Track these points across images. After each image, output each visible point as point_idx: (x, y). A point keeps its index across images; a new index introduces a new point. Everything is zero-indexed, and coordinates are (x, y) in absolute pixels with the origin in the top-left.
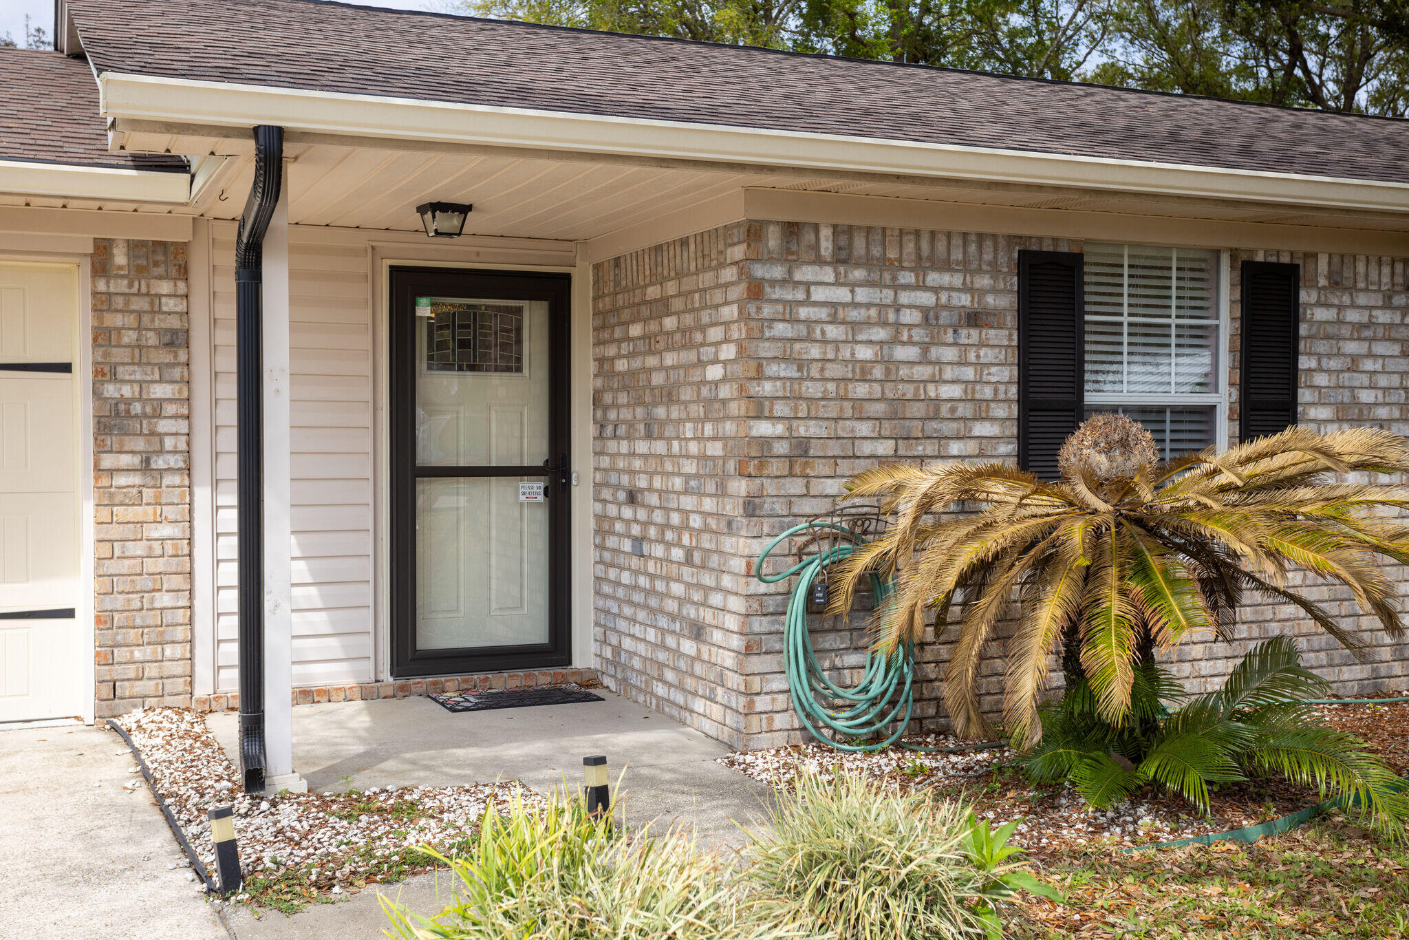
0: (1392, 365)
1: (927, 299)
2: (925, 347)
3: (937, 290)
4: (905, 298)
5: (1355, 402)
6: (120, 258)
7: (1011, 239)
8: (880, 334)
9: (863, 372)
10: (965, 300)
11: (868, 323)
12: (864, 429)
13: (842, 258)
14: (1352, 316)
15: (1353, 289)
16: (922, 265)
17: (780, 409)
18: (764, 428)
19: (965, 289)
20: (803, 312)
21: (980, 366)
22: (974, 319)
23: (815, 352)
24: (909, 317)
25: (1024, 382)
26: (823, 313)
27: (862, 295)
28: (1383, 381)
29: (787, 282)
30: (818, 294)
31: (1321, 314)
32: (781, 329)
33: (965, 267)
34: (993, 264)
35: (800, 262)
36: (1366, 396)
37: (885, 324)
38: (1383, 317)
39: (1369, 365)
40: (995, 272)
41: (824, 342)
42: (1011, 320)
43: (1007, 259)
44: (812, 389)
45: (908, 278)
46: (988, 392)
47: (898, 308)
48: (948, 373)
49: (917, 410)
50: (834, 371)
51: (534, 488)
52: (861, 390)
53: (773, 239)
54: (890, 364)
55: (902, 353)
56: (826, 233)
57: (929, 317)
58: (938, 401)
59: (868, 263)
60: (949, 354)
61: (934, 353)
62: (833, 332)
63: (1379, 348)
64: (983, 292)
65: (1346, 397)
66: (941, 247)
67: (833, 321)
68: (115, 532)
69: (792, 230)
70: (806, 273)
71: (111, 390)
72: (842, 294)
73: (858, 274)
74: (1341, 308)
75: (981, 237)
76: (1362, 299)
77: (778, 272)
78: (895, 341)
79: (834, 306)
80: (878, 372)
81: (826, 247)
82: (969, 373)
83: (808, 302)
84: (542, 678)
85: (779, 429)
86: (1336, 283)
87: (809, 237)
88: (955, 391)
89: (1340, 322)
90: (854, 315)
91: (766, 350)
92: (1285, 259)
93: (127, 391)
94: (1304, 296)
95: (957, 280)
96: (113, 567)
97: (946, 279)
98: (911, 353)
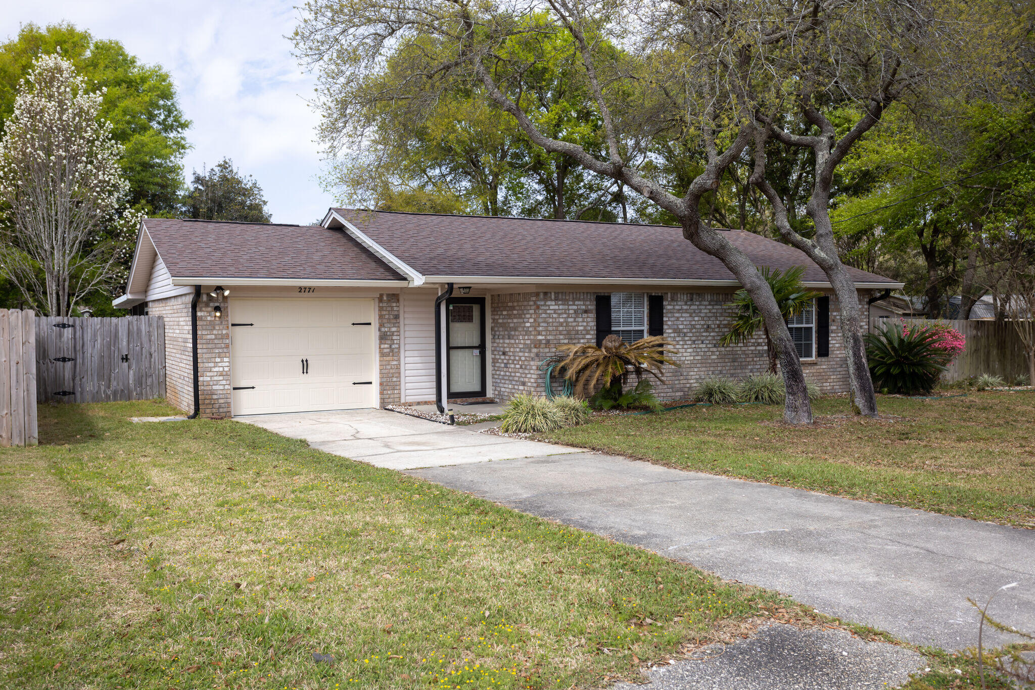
0: (687, 319)
1: (575, 307)
2: (575, 318)
3: (577, 305)
4: (570, 307)
5: (678, 328)
6: (385, 298)
7: (594, 293)
8: (565, 316)
9: (561, 324)
10: (584, 307)
11: (562, 314)
12: (562, 337)
13: (556, 299)
14: (677, 307)
15: (677, 301)
16: (574, 300)
17: (544, 333)
18: (540, 337)
19: (584, 305)
20: (548, 312)
21: (587, 322)
22: (586, 312)
23: (551, 320)
24: (571, 312)
25: (598, 325)
26: (552, 312)
27: (561, 307)
28: (685, 323)
29: (545, 305)
30: (552, 307)
31: (669, 307)
32: (544, 315)
33: (584, 300)
34: (590, 299)
35: (547, 301)
36: (681, 327)
37: (566, 313)
38: (685, 307)
39: (681, 319)
40: (590, 300)
41: (553, 318)
42: (594, 312)
43: (593, 297)
44: (550, 328)
45: (571, 303)
46: (589, 328)
47: (569, 310)
48: (580, 324)
49: (573, 332)
50: (555, 324)
51: (477, 352)
52: (561, 328)
53: (542, 296)
54: (567, 322)
55: (570, 320)
56: (553, 294)
57: (576, 312)
58: (578, 330)
59: (562, 300)
60: (580, 320)
61: (577, 320)
62: (555, 316)
63: (684, 315)
64: (588, 305)
65: (676, 327)
66: (578, 296)
67: (555, 313)
68: (384, 363)
69: (545, 294)
70: (549, 303)
71: (383, 329)
72: (556, 307)
73: (560, 302)
74: (674, 305)
75: (587, 293)
76: (679, 303)
77: (542, 303)
78: (568, 317)
79: (555, 310)
80: (565, 324)
81: (553, 297)
82: (585, 324)
83: (549, 309)
84: (480, 399)
85: (543, 337)
86: (672, 300)
87: (549, 295)
88: (581, 328)
89: (674, 309)
90: (559, 312)
91: (540, 320)
92: (660, 294)
93: (386, 330)
94: (664, 303)
95: (582, 303)
96: (384, 371)
97: (579, 303)
98: (571, 320)
